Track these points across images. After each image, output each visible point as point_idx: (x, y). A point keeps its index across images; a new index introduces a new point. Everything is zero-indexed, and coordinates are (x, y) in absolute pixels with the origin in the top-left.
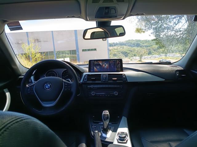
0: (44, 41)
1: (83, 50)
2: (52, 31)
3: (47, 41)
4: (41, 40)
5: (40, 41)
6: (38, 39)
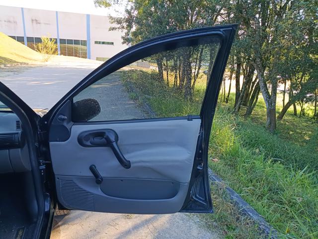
0: (45, 24)
1: (96, 42)
2: (57, 12)
3: (49, 24)
6: (37, 19)
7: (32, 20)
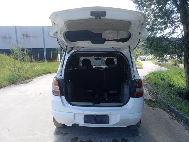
0: (34, 37)
2: (43, 27)
3: (37, 37)
4: (31, 35)
5: (29, 37)
6: (27, 34)
7: (23, 35)
